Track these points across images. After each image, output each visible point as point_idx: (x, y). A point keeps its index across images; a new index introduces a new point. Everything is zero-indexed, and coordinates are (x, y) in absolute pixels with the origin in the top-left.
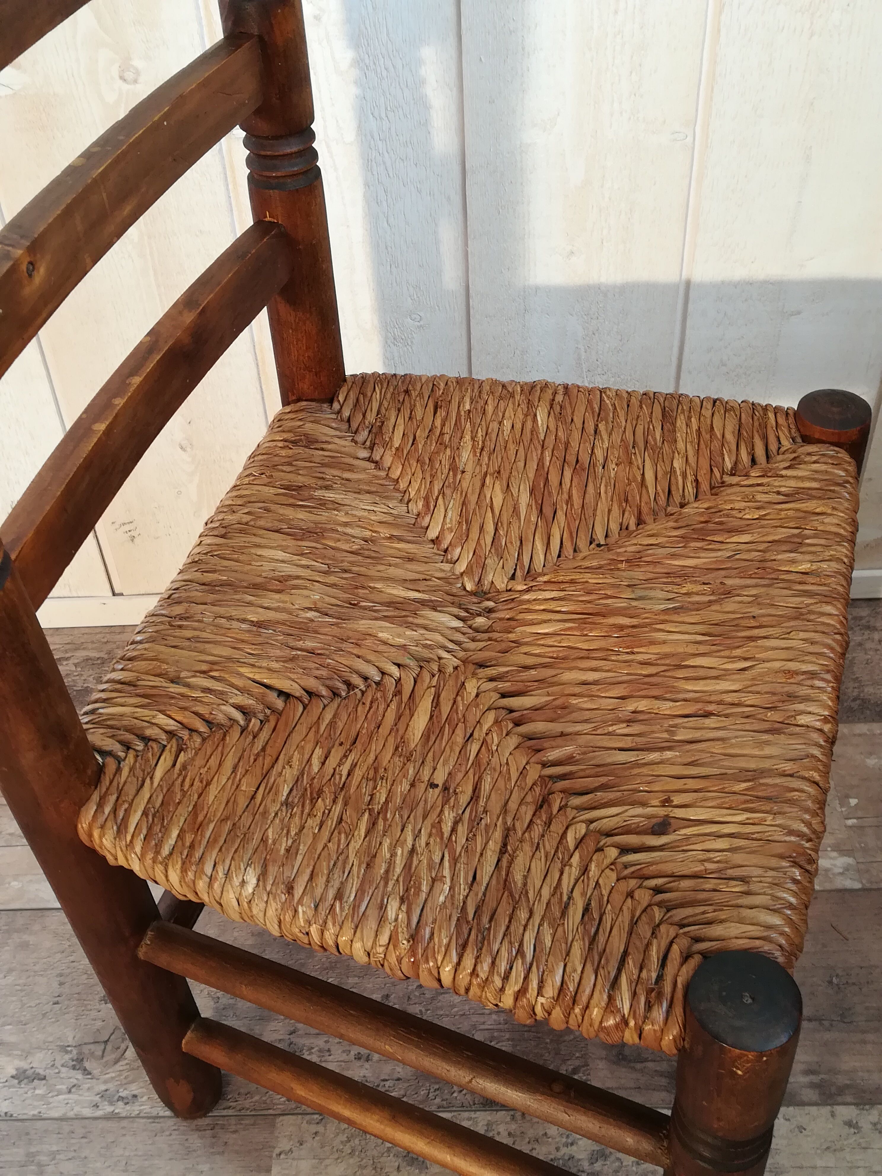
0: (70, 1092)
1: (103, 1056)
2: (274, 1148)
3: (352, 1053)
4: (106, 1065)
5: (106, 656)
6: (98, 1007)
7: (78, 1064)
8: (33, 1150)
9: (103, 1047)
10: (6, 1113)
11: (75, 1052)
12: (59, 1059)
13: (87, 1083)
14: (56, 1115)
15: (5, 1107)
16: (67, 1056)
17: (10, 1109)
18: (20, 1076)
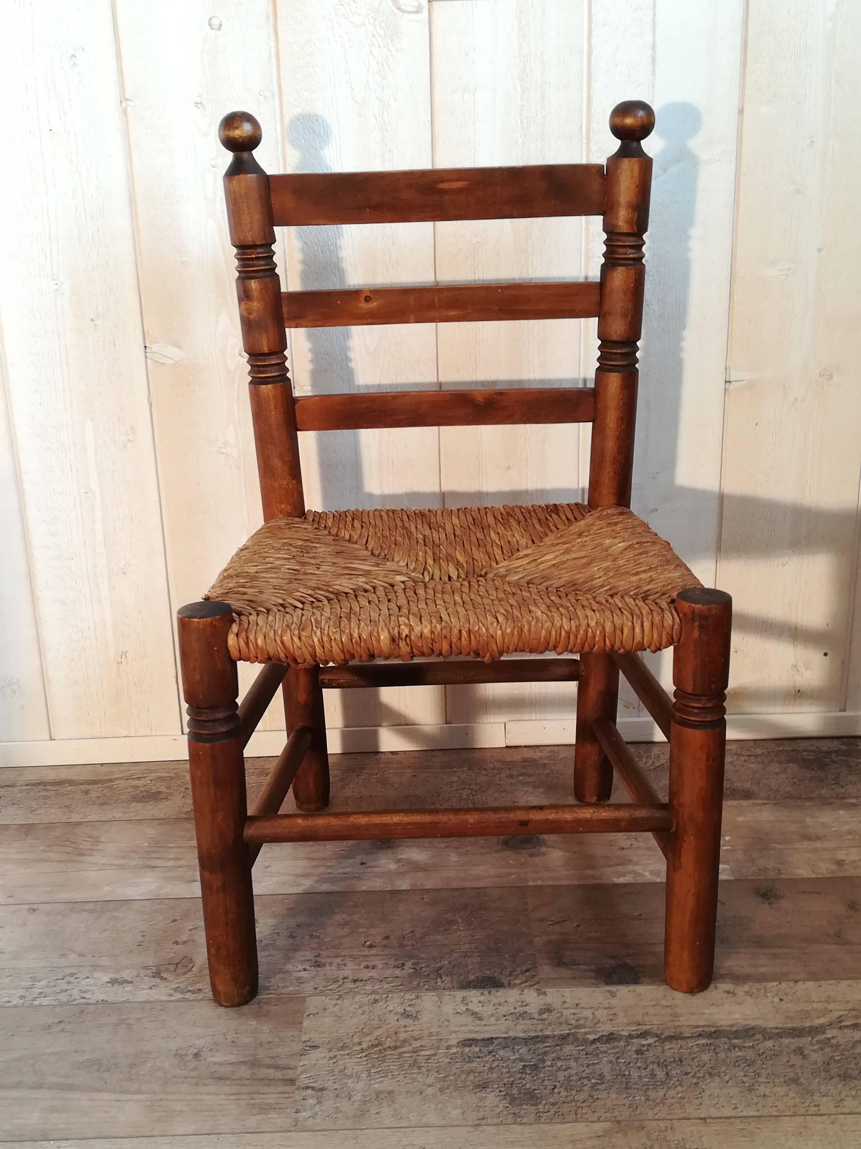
0: (151, 988)
1: (175, 971)
2: (305, 1012)
3: (362, 966)
4: (178, 975)
5: (174, 776)
6: (171, 946)
7: (157, 974)
8: (124, 1017)
9: (175, 966)
10: (102, 1000)
11: (154, 970)
12: (142, 973)
13: (164, 984)
14: (141, 1000)
15: (102, 997)
16: (148, 972)
17: (105, 998)
18: (113, 982)
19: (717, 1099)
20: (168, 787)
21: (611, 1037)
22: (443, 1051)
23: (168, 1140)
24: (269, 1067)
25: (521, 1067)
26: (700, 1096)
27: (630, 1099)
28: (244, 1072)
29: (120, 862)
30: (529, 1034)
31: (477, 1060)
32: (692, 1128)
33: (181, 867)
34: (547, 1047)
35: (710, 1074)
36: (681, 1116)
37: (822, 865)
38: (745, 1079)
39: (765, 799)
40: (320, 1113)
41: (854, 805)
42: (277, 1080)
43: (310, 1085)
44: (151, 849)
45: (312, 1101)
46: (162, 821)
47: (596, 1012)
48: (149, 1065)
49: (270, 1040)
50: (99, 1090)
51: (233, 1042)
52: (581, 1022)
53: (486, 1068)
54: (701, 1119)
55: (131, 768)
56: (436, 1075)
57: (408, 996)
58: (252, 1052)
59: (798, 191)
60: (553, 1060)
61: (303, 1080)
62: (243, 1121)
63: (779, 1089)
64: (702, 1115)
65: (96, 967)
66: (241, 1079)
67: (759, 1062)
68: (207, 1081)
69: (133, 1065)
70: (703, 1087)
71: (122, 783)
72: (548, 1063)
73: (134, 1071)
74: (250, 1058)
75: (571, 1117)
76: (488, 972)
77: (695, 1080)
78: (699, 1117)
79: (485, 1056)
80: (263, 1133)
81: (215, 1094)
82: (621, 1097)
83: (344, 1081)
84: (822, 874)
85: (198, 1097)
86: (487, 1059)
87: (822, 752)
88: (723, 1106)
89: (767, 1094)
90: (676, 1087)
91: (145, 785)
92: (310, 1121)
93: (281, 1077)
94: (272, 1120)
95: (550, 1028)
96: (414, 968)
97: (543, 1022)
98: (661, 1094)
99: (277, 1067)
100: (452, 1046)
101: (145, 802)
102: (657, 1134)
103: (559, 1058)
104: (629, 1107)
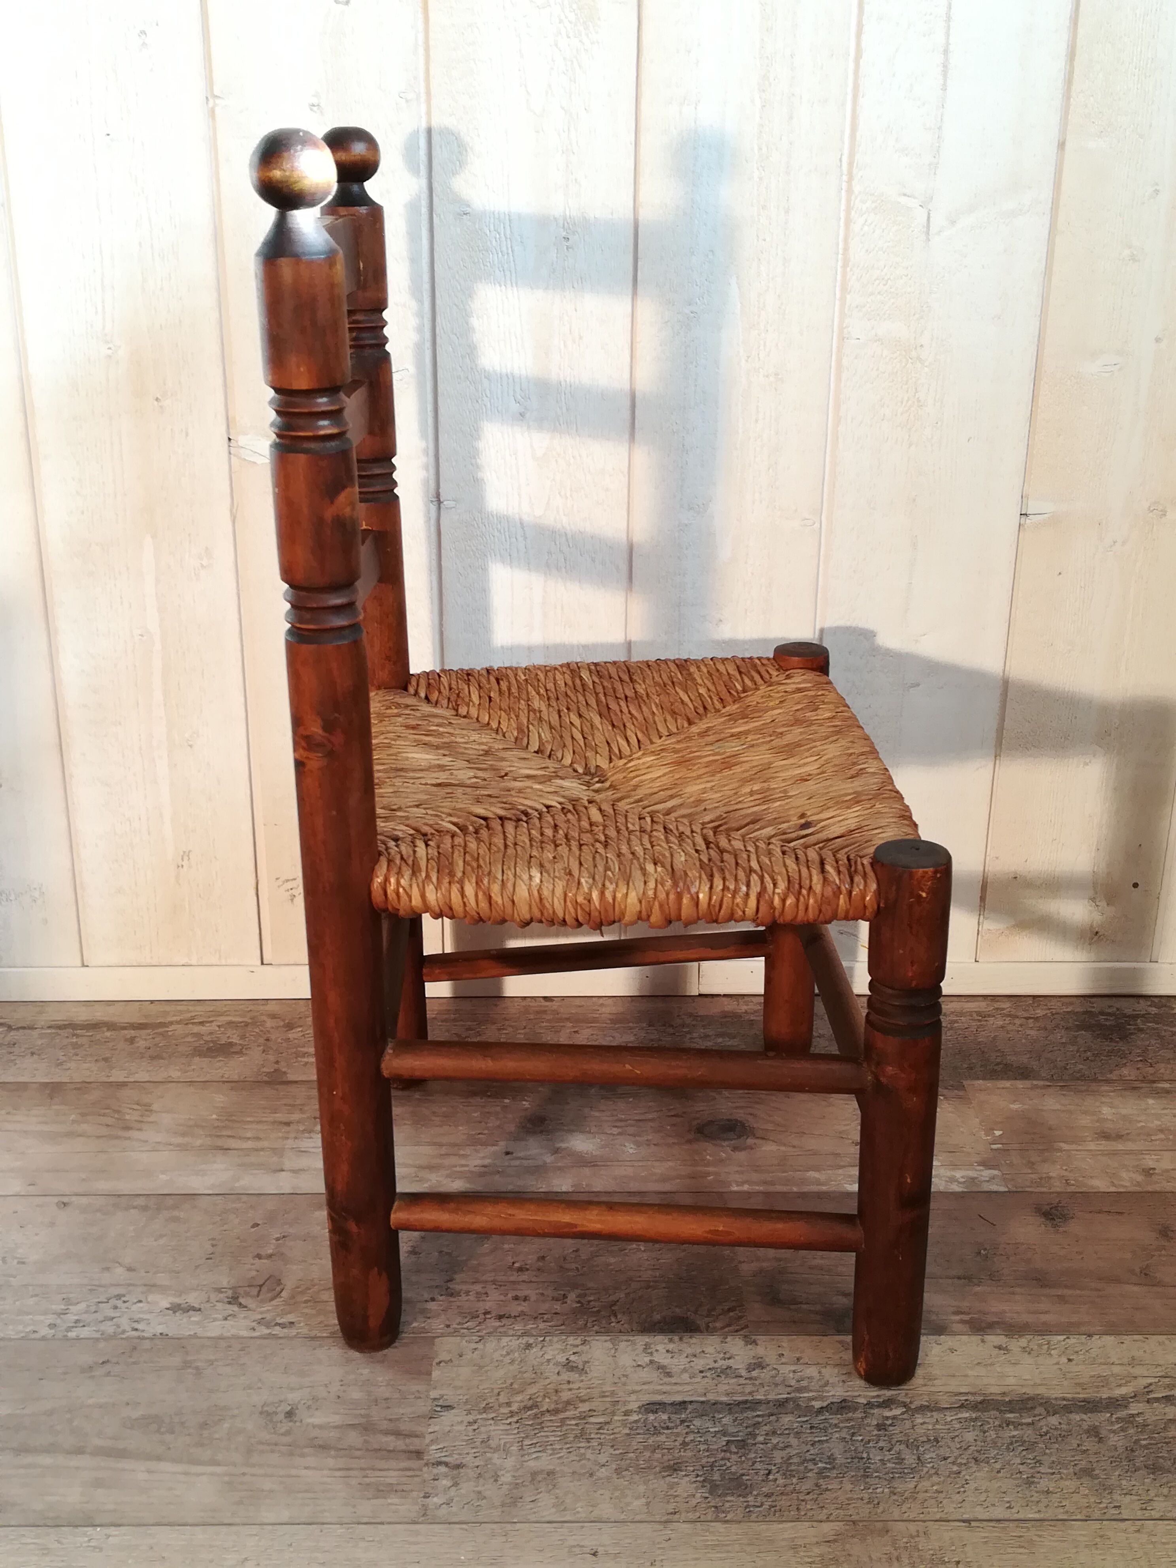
0: (226, 1319)
1: (258, 1296)
2: (434, 1358)
3: (510, 1295)
4: (263, 1301)
5: (250, 1021)
6: (252, 1261)
7: (234, 1300)
8: (189, 1358)
9: (258, 1288)
10: (161, 1334)
11: (230, 1293)
12: (214, 1297)
13: (243, 1314)
14: (213, 1335)
15: (160, 1329)
16: (222, 1295)
17: (165, 1331)
18: (175, 1308)
19: (985, 1495)
20: (243, 1037)
21: (843, 1404)
22: (620, 1418)
23: (255, 1529)
24: (387, 1433)
25: (724, 1443)
26: (962, 1489)
27: (870, 1491)
28: (354, 1438)
29: (180, 1140)
30: (734, 1398)
31: (665, 1431)
32: (952, 1534)
33: (262, 1149)
34: (758, 1416)
35: (976, 1460)
36: (938, 1517)
37: (1124, 1175)
38: (1022, 1468)
39: (1047, 1080)
40: (456, 1499)
41: (1168, 1092)
42: (399, 1451)
43: (444, 1459)
44: (220, 1124)
45: (446, 1482)
46: (236, 1085)
47: (823, 1370)
48: (226, 1425)
49: (387, 1395)
50: (159, 1458)
51: (339, 1397)
52: (804, 1383)
53: (677, 1443)
54: (964, 1521)
55: (191, 1008)
56: (612, 1451)
57: (571, 1340)
58: (363, 1412)
59: (1133, 258)
60: (767, 1434)
61: (433, 1453)
62: (354, 1506)
63: (1068, 1483)
64: (966, 1516)
65: (152, 1287)
66: (351, 1448)
67: (1041, 1445)
68: (306, 1450)
69: (204, 1425)
70: (967, 1477)
71: (180, 1029)
72: (760, 1439)
73: (206, 1433)
74: (363, 1420)
75: (792, 1513)
76: (678, 1310)
77: (955, 1468)
78: (960, 1518)
79: (676, 1427)
80: (382, 1523)
81: (314, 1468)
82: (857, 1489)
83: (488, 1455)
84: (1126, 1186)
85: (294, 1472)
86: (679, 1430)
87: (1125, 1016)
88: (993, 1505)
89: (1051, 1489)
90: (931, 1476)
91: (211, 1033)
92: (444, 1510)
93: (404, 1448)
94: (393, 1507)
95: (762, 1390)
96: (578, 1302)
97: (753, 1382)
98: (912, 1485)
99: (398, 1434)
100: (631, 1411)
101: (212, 1057)
102: (905, 1540)
103: (774, 1433)
104: (869, 1503)
